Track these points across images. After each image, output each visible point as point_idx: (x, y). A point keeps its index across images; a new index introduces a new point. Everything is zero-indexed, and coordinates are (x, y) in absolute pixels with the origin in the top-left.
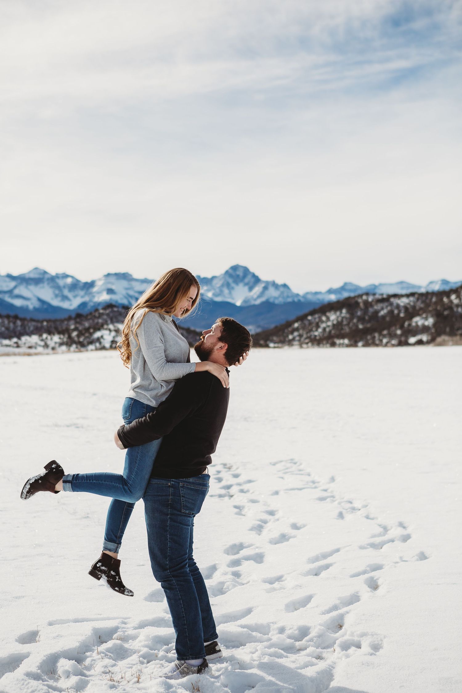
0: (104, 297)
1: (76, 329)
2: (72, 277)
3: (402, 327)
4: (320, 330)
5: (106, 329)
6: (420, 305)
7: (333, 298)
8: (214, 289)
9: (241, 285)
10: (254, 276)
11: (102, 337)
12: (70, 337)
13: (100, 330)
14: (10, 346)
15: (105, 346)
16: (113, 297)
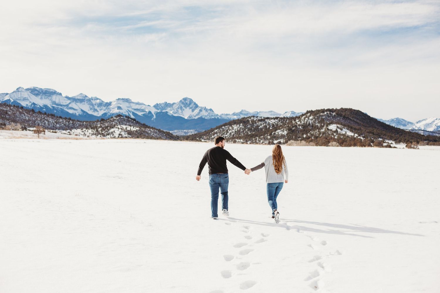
0: (116, 111)
1: (101, 127)
2: (100, 99)
3: (271, 135)
4: (228, 134)
5: (117, 128)
6: (280, 124)
7: (236, 118)
8: (174, 110)
9: (188, 108)
10: (195, 104)
11: (114, 131)
12: (97, 131)
13: (113, 128)
14: (66, 134)
15: (115, 137)
16: (121, 111)
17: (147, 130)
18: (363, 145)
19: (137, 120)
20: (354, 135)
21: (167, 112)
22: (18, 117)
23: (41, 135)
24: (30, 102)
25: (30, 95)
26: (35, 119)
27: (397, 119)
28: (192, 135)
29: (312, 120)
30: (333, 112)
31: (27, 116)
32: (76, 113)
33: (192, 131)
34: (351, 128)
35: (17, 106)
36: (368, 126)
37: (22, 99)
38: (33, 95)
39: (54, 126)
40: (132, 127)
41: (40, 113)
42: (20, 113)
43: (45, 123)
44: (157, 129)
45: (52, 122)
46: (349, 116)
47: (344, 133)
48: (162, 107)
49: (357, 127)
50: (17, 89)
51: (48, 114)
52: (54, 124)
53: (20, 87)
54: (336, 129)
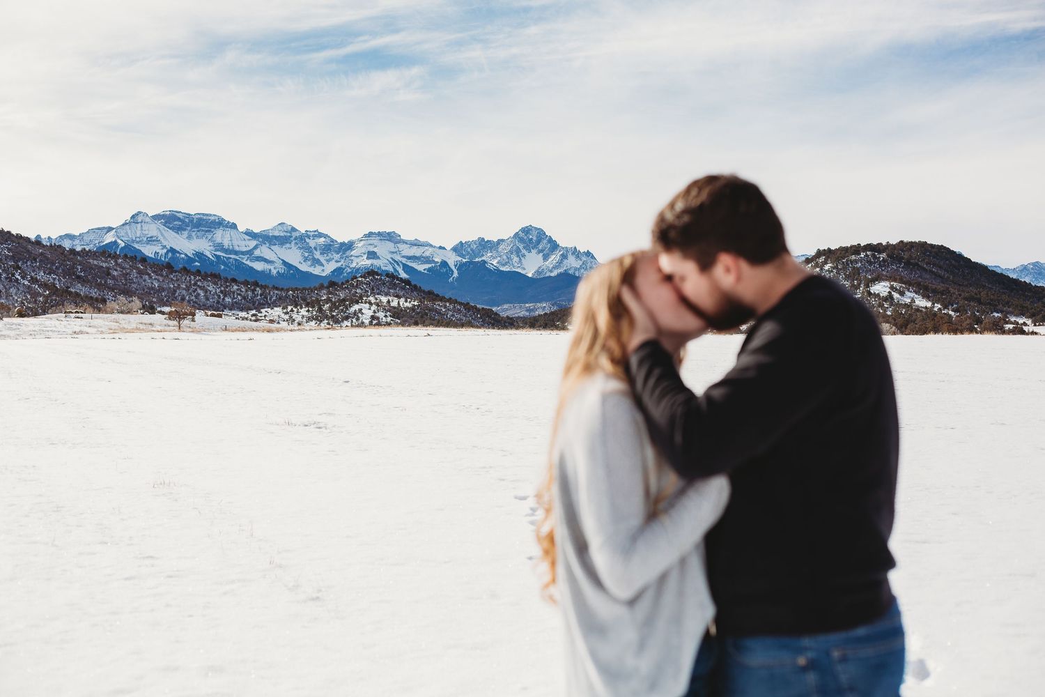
0: (365, 262)
1: (328, 300)
2: (326, 236)
5: (366, 303)
8: (500, 256)
9: (534, 251)
10: (550, 240)
11: (360, 310)
12: (320, 310)
13: (357, 302)
14: (247, 319)
15: (363, 323)
16: (375, 262)
17: (438, 305)
18: (955, 329)
19: (413, 283)
20: (934, 307)
21: (484, 262)
22: (134, 283)
23: (186, 322)
24: (164, 247)
25: (163, 232)
26: (174, 286)
27: (1036, 264)
28: (546, 314)
29: (830, 273)
30: (880, 252)
31: (155, 279)
32: (270, 270)
33: (545, 305)
34: (926, 288)
35: (131, 257)
36: (966, 283)
37: (145, 239)
38: (171, 231)
39: (218, 302)
40: (402, 300)
41: (186, 271)
42: (140, 273)
43: (199, 294)
44: (461, 304)
45: (214, 291)
46: (918, 260)
47: (908, 301)
48: (472, 250)
49: (941, 287)
50: (133, 217)
51: (205, 273)
52: (219, 297)
53: (140, 212)
54: (890, 292)
